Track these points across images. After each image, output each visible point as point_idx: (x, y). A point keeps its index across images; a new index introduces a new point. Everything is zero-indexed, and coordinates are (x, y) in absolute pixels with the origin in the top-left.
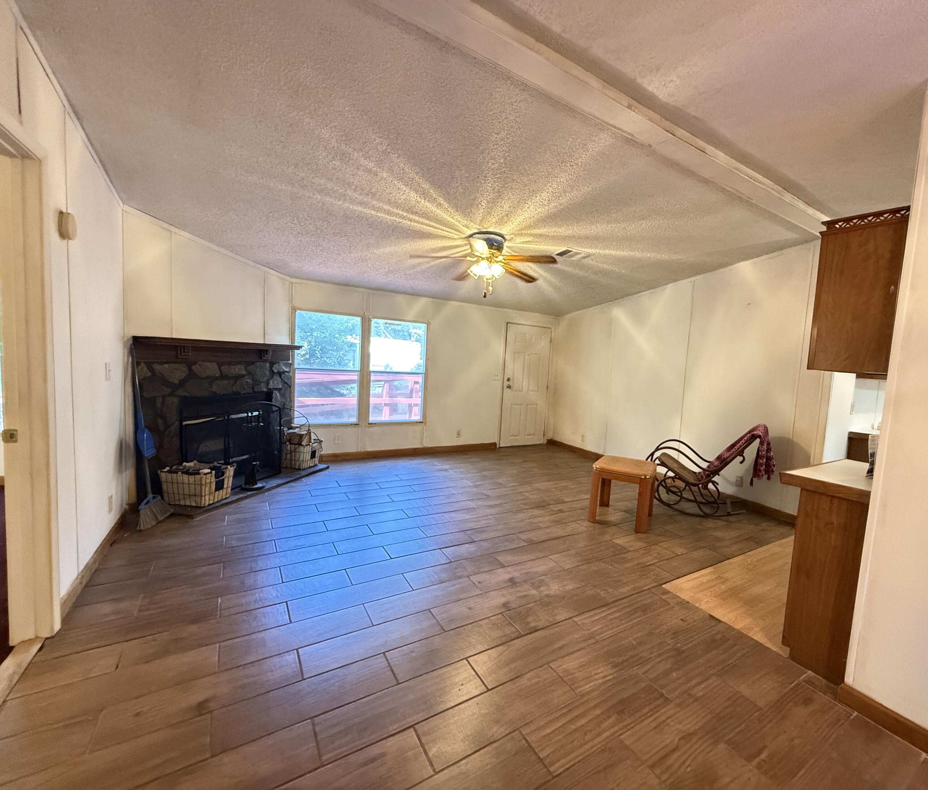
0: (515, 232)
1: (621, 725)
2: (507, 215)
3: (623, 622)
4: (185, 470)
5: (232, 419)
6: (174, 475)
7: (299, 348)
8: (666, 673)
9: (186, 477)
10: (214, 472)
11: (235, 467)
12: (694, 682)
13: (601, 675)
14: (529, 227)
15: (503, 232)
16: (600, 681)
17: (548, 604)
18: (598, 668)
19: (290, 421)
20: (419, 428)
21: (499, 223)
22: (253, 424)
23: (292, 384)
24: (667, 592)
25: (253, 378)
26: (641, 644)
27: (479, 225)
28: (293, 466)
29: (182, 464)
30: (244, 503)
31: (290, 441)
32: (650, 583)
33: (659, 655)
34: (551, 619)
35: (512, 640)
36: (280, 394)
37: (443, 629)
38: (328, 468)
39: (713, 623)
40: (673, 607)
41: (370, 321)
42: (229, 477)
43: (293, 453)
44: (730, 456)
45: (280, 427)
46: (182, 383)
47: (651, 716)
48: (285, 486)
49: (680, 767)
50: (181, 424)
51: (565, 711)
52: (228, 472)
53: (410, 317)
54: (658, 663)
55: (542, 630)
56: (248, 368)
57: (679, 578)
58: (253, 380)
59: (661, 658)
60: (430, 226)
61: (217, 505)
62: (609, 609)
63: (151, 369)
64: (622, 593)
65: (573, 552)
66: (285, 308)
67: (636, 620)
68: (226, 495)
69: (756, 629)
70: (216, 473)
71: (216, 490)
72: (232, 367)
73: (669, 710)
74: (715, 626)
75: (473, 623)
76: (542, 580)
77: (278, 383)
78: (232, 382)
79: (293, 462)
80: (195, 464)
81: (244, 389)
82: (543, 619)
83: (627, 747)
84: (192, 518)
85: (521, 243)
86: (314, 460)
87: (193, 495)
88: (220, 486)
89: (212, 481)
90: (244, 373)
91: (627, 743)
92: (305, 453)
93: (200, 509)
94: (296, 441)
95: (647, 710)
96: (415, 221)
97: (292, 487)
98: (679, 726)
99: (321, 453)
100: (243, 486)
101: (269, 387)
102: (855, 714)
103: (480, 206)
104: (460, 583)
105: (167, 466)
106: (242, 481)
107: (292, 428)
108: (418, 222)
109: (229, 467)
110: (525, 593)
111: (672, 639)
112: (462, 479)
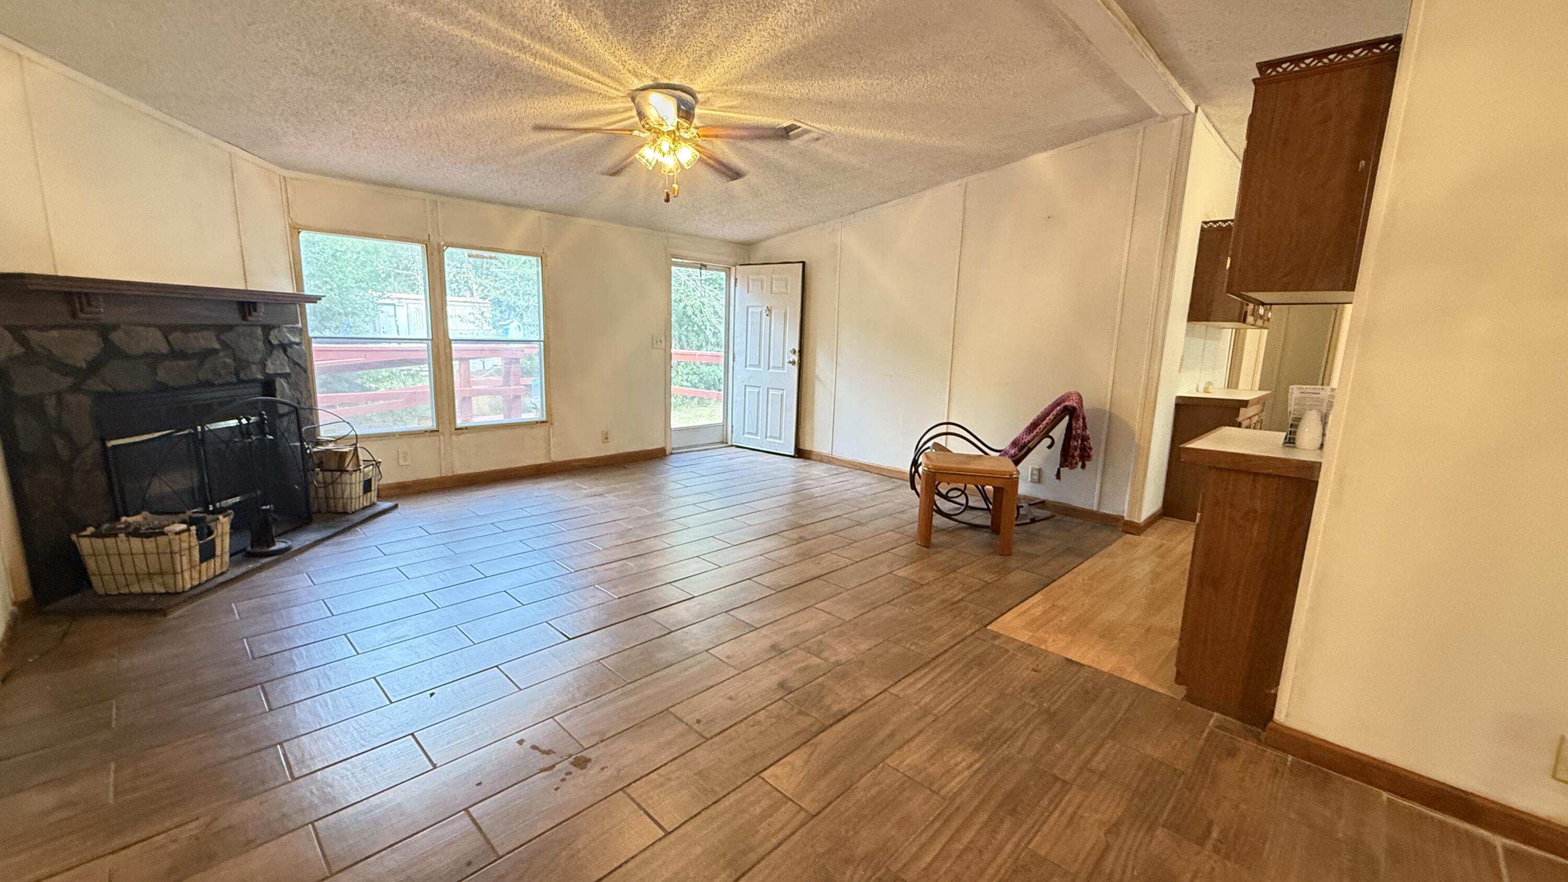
0: (714, 88)
1: (1022, 830)
2: (710, 52)
3: (960, 684)
4: (130, 530)
5: (210, 430)
6: (110, 542)
7: (314, 299)
8: (1048, 746)
9: (136, 542)
10: (193, 528)
11: (232, 517)
12: (1088, 752)
13: (964, 764)
14: (742, 79)
15: (695, 87)
16: (966, 773)
17: (844, 676)
18: (955, 756)
19: (314, 431)
20: (540, 431)
21: (692, 68)
22: (254, 438)
23: (309, 365)
24: (996, 636)
25: (234, 354)
26: (997, 711)
27: (659, 70)
28: (333, 509)
29: (117, 519)
30: (258, 578)
31: (320, 465)
32: (971, 627)
33: (1028, 723)
34: (859, 697)
35: (815, 736)
36: (288, 383)
37: (703, 736)
38: (396, 506)
39: (1075, 669)
40: (1014, 655)
41: (440, 251)
42: (222, 534)
43: (331, 487)
44: (1032, 440)
45: (302, 443)
46: (95, 366)
47: (1056, 808)
48: (326, 543)
49: (1124, 872)
50: (104, 444)
51: (937, 825)
52: (219, 527)
53: (511, 246)
54: (1031, 733)
55: (854, 714)
56: (222, 337)
57: (1004, 614)
58: (234, 360)
59: (1032, 726)
60: (570, 70)
61: (208, 586)
62: (933, 669)
63: (23, 341)
64: (941, 645)
65: (844, 595)
66: (279, 226)
67: (976, 680)
68: (221, 567)
69: (1130, 669)
70: (197, 530)
71: (202, 561)
72: (190, 335)
73: (1073, 796)
74: (1078, 672)
75: (745, 719)
76: (821, 642)
77: (281, 364)
78: (195, 362)
79: (332, 501)
80: (145, 518)
81: (220, 375)
82: (845, 698)
83: (1044, 860)
84: (165, 615)
85: (720, 109)
86: (369, 494)
87: (157, 574)
88: (208, 553)
89: (193, 544)
90: (217, 346)
91: (1042, 853)
92: (353, 484)
93: (177, 597)
94: (333, 465)
95: (1045, 802)
96: (543, 57)
97: (342, 543)
98: (1098, 816)
99: (381, 482)
100: (249, 549)
101: (267, 371)
102: (1290, 758)
103: (667, 32)
104: (700, 662)
105: (90, 525)
106: (246, 541)
107: (318, 443)
108: (548, 60)
109: (221, 517)
110: (803, 664)
111: (1033, 698)
112: (632, 505)
